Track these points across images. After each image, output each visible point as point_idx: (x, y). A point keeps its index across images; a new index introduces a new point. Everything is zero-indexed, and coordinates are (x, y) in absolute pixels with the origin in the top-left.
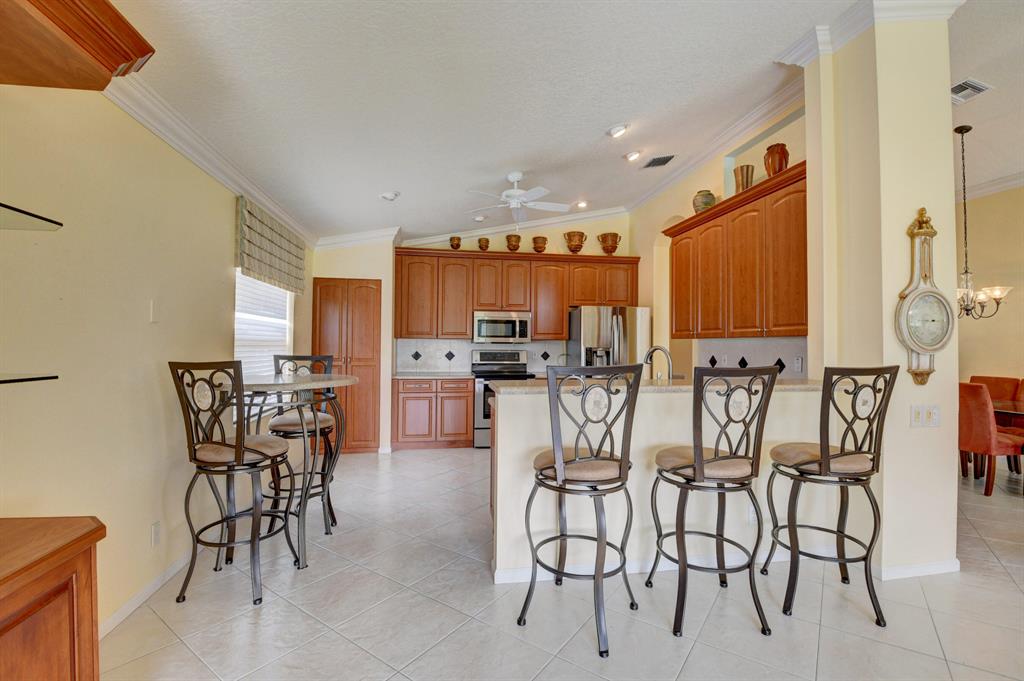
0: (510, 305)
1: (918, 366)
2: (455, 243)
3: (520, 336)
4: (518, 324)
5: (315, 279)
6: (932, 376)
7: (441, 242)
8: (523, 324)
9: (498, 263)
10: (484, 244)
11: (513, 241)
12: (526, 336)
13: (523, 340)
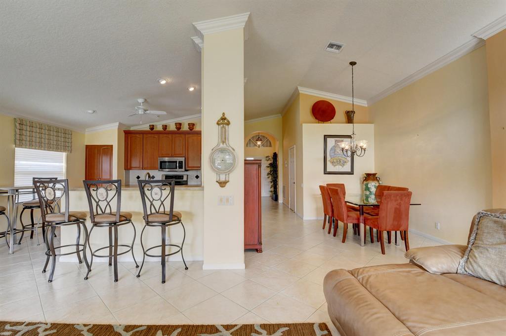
0: (176, 155)
1: (219, 179)
2: (152, 127)
3: (179, 168)
4: (178, 163)
5: (86, 146)
6: (227, 184)
7: (146, 127)
8: (181, 163)
9: (170, 136)
10: (165, 127)
11: (179, 126)
12: (182, 168)
13: (180, 170)
